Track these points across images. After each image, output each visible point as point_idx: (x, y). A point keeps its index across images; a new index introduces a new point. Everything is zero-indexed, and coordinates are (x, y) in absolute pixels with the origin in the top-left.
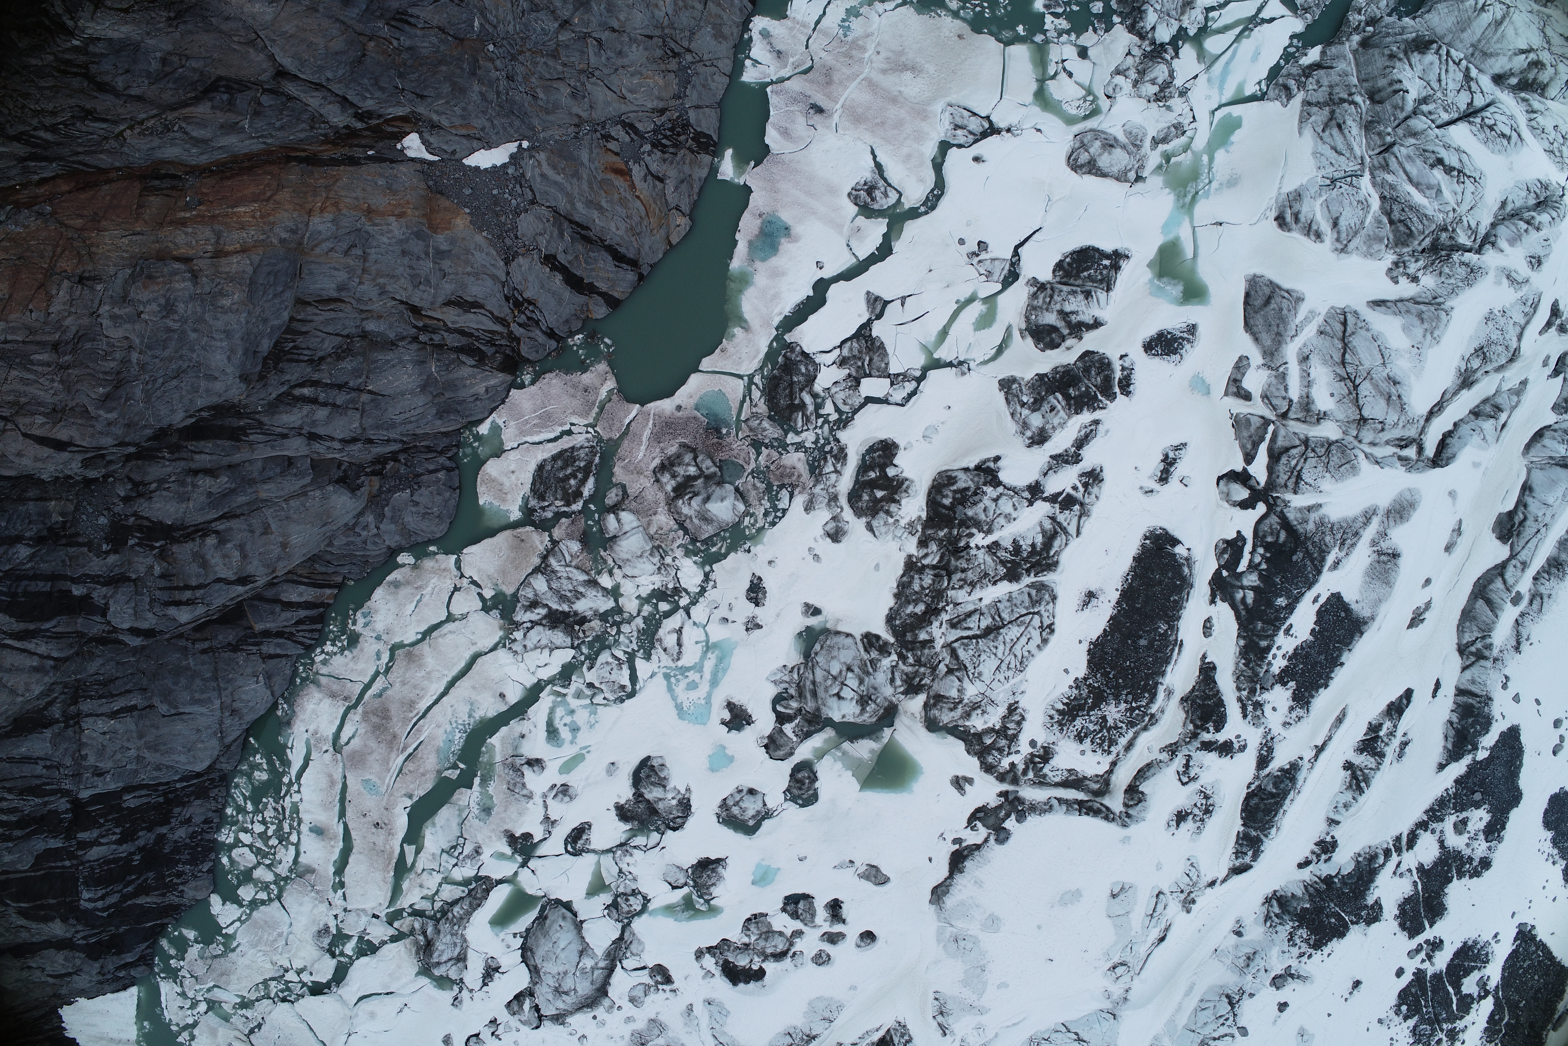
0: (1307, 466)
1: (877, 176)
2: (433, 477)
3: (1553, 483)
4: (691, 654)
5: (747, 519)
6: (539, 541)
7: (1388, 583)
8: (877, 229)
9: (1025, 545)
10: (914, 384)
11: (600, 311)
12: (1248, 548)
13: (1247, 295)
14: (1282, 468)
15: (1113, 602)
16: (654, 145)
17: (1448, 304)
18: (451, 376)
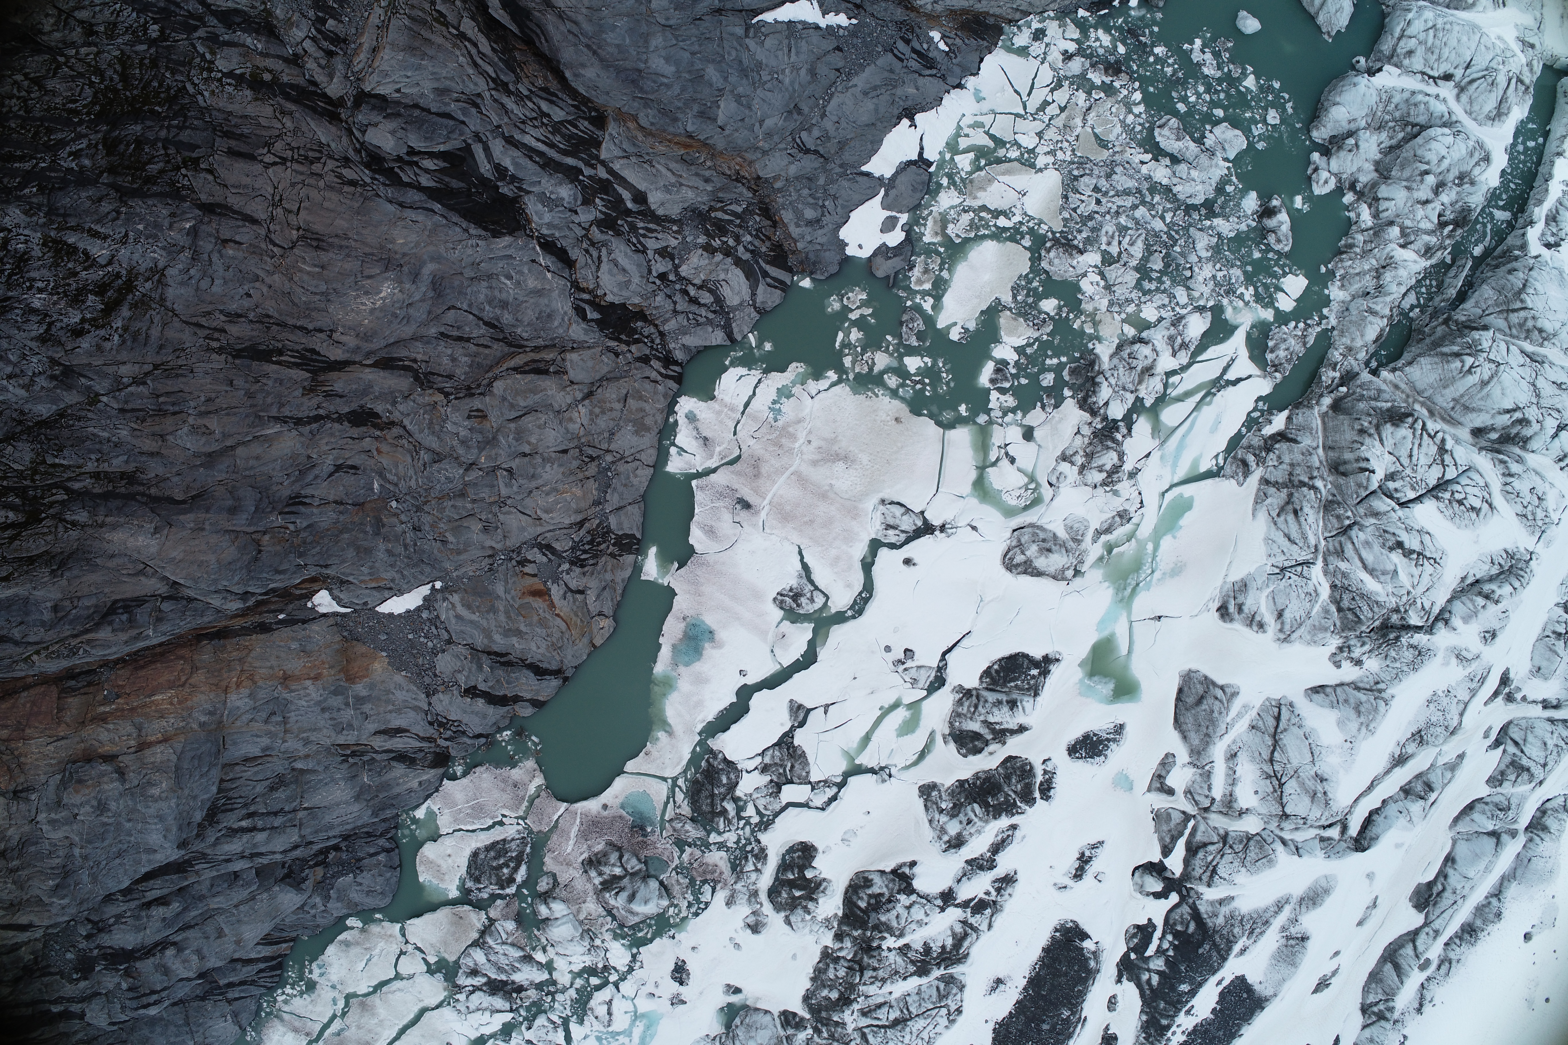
0: (1223, 861)
1: (805, 581)
2: (374, 860)
3: (1477, 856)
4: (620, 1022)
5: (671, 910)
6: (478, 919)
7: (1294, 965)
8: (802, 635)
9: (936, 948)
10: (835, 790)
11: (526, 711)
12: (1158, 934)
13: (1180, 691)
14: (1198, 862)
15: (1020, 988)
16: (572, 563)
17: (1390, 691)
18: (385, 778)
